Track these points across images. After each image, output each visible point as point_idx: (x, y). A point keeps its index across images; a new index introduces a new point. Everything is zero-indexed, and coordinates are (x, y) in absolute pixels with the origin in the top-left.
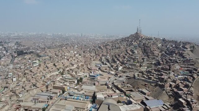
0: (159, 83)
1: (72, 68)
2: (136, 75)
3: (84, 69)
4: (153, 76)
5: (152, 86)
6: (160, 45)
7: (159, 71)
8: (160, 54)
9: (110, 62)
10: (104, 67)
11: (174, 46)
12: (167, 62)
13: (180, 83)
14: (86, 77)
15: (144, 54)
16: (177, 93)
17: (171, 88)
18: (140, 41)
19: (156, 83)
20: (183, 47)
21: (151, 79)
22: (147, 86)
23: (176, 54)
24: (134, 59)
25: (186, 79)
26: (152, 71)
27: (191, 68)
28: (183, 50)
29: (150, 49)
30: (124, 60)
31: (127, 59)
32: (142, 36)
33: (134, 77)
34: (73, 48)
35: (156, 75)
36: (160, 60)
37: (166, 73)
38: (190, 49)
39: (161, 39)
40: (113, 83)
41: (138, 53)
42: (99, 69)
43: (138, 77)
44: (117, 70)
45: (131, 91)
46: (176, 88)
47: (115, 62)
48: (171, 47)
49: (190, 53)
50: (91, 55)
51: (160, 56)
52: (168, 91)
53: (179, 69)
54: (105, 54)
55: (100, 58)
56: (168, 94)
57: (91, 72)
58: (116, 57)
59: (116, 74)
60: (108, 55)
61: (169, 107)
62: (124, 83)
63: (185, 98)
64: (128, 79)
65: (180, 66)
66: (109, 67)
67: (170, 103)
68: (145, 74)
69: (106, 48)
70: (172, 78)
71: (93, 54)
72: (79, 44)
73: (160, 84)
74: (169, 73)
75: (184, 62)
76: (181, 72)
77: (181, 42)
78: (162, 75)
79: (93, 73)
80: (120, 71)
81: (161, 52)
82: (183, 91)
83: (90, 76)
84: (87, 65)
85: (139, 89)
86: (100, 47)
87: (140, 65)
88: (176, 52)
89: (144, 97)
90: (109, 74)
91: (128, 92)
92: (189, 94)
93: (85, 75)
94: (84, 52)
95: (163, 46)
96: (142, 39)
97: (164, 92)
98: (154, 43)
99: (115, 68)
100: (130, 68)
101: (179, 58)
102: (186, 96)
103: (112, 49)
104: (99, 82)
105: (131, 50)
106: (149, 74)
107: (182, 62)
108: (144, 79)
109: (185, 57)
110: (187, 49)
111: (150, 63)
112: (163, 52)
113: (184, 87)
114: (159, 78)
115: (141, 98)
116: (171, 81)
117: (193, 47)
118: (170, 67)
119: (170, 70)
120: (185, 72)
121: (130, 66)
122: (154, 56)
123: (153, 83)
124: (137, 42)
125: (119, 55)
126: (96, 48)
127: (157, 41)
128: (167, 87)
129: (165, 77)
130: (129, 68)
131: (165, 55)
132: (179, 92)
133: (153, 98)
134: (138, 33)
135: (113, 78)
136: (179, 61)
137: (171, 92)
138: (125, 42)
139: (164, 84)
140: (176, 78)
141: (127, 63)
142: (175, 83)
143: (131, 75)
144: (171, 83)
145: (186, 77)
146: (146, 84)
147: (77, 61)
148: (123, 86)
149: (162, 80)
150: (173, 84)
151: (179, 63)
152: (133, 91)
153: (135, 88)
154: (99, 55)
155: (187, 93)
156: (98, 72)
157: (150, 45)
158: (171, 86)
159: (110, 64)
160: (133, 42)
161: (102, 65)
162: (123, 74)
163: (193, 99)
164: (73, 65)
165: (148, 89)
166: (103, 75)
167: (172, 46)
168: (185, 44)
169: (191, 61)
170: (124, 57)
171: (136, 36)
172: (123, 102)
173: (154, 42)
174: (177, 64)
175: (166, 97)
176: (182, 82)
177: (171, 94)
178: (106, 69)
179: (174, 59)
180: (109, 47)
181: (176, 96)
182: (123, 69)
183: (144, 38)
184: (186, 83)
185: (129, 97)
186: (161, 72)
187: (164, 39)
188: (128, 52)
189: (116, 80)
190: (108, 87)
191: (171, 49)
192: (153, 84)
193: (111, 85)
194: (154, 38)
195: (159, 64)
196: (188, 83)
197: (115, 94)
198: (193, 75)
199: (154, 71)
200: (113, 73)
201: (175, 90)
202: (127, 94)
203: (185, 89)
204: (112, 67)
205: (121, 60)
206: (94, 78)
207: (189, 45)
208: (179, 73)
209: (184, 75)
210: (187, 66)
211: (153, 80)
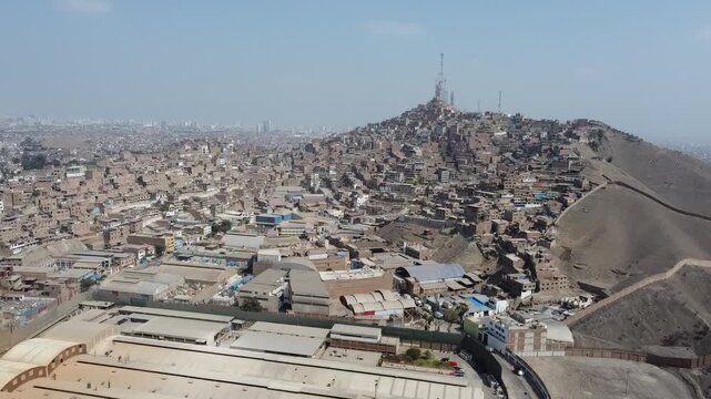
0: (463, 223)
1: (202, 196)
3: (243, 204)
4: (451, 207)
5: (444, 234)
6: (500, 134)
7: (470, 193)
8: (496, 159)
9: (334, 187)
10: (311, 200)
11: (545, 134)
14: (247, 223)
15: (444, 159)
17: (496, 234)
18: (440, 124)
19: (456, 225)
21: (443, 218)
22: (428, 237)
24: (409, 173)
26: (451, 194)
27: (568, 182)
28: (565, 143)
29: (468, 144)
30: (378, 177)
31: (387, 172)
32: (448, 109)
35: (461, 203)
37: (491, 196)
38: (587, 141)
39: (509, 116)
41: (426, 157)
42: (297, 204)
43: (408, 215)
44: (351, 204)
45: (378, 251)
46: (510, 234)
47: (348, 184)
48: (533, 140)
50: (277, 169)
51: (496, 166)
52: (484, 241)
53: (530, 185)
54: (323, 164)
55: (303, 178)
56: (482, 251)
58: (354, 170)
60: (333, 167)
61: (478, 279)
62: (362, 234)
65: (537, 177)
66: (327, 199)
67: (485, 272)
68: (429, 206)
69: (331, 149)
70: (501, 208)
71: (283, 167)
73: (464, 226)
74: (499, 196)
75: (551, 165)
76: (537, 192)
79: (270, 212)
80: (361, 207)
81: (501, 153)
82: (526, 237)
83: (258, 218)
84: (256, 193)
86: (310, 148)
87: (427, 190)
89: (414, 262)
90: (323, 216)
92: (541, 243)
93: (242, 217)
94: (254, 162)
95: (510, 136)
96: (447, 118)
97: (473, 244)
98: (482, 130)
99: (347, 200)
100: (393, 201)
103: (348, 151)
104: (279, 229)
105: (405, 146)
107: (545, 167)
108: (423, 218)
110: (578, 137)
111: (461, 184)
112: (508, 155)
113: (531, 229)
116: (499, 216)
117: (600, 134)
118: (503, 180)
119: (501, 187)
120: (549, 192)
121: (395, 195)
122: (476, 163)
123: (447, 227)
124: (429, 128)
125: (364, 164)
126: (298, 151)
127: (494, 122)
128: (484, 233)
129: (481, 204)
130: (390, 200)
134: (438, 101)
135: (332, 225)
137: (494, 244)
138: (393, 128)
139: (477, 223)
140: (519, 208)
141: (384, 184)
142: (510, 220)
144: (497, 221)
146: (426, 233)
147: (222, 178)
148: (357, 239)
149: (473, 214)
150: (503, 223)
154: (302, 169)
155: (536, 241)
156: (289, 211)
157: (469, 133)
158: (494, 228)
159: (333, 191)
160: (417, 128)
161: (306, 195)
162: (371, 217)
164: (204, 187)
166: (300, 218)
167: (539, 136)
170: (380, 169)
171: (431, 111)
173: (482, 123)
174: (529, 172)
175: (477, 259)
176: (532, 216)
177: (494, 249)
178: (317, 205)
180: (338, 145)
182: (371, 201)
183: (453, 116)
184: (540, 218)
186: (477, 194)
187: (518, 114)
188: (395, 153)
192: (447, 230)
194: (487, 113)
196: (545, 218)
198: (564, 195)
199: (456, 195)
203: (533, 232)
204: (338, 200)
205: (367, 177)
206: (272, 226)
207: (588, 127)
208: (529, 195)
209: (541, 200)
210: (556, 178)
211: (450, 219)
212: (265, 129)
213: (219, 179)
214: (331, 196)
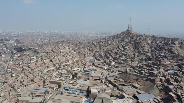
0: (150, 77)
1: (68, 63)
2: (128, 70)
3: (79, 65)
4: (144, 71)
5: (143, 80)
6: (150, 41)
7: (149, 66)
8: (150, 50)
9: (103, 58)
10: (97, 63)
11: (163, 42)
12: (157, 57)
13: (170, 78)
14: (81, 72)
15: (134, 50)
16: (167, 88)
17: (162, 83)
18: (131, 38)
19: (147, 77)
20: (172, 43)
21: (142, 74)
22: (138, 80)
23: (165, 50)
24: (125, 55)
25: (175, 74)
26: (143, 66)
27: (180, 63)
28: (172, 46)
29: (141, 45)
30: (116, 56)
31: (119, 55)
32: (133, 33)
33: (126, 72)
34: (68, 44)
35: (147, 69)
36: (150, 56)
37: (157, 68)
38: (178, 45)
39: (151, 35)
40: (106, 78)
41: (129, 49)
42: (93, 64)
43: (130, 72)
44: (110, 65)
45: (124, 85)
46: (166, 83)
47: (108, 58)
48: (160, 44)
49: (179, 49)
50: (86, 51)
51: (150, 52)
52: (158, 85)
53: (168, 64)
54: (98, 50)
55: (93, 54)
56: (158, 89)
57: (85, 67)
58: (109, 53)
59: (109, 69)
60: (101, 51)
61: (160, 100)
62: (116, 77)
63: (176, 92)
64: (120, 73)
65: (170, 61)
66: (102, 62)
67: (161, 96)
68: (137, 69)
69: (99, 45)
70: (162, 73)
71: (87, 50)
72: (74, 41)
73: (151, 79)
74: (160, 68)
75: (173, 57)
76: (171, 67)
77: (169, 38)
78: (152, 70)
79: (87, 68)
80: (113, 66)
81: (151, 48)
82: (173, 85)
83: (85, 71)
84: (81, 60)
85: (131, 84)
86: (93, 44)
87: (132, 60)
88: (165, 48)
89: (136, 91)
90: (102, 69)
91: (121, 86)
92: (179, 88)
93: (79, 70)
94: (79, 48)
95: (153, 42)
96: (133, 36)
97: (155, 86)
98: (144, 40)
99: (108, 63)
100: (122, 64)
101: (168, 54)
102: (176, 91)
103: (105, 46)
104: (92, 77)
105: (123, 46)
106: (140, 69)
107: (172, 57)
108: (135, 74)
109: (174, 52)
110: (176, 44)
111: (141, 58)
112: (153, 48)
113: (174, 82)
114: (150, 73)
115: (133, 92)
116: (161, 76)
117: (182, 43)
118: (160, 62)
119: (160, 65)
120: (175, 66)
121: (122, 62)
122: (145, 51)
123: (144, 77)
124: (128, 39)
125: (111, 51)
126: (90, 45)
127: (147, 38)
128: (158, 82)
129: (155, 72)
130: (121, 63)
131: (155, 51)
132: (169, 86)
133: (144, 92)
134: (129, 31)
135: (106, 73)
136: (169, 56)
137: (162, 86)
138: (117, 39)
139: (155, 78)
140: (166, 72)
141: (119, 59)
142: (165, 77)
143: (123, 69)
144: (161, 78)
145: (176, 72)
146: (137, 79)
147: (73, 57)
148: (116, 80)
149: (153, 75)
150: (164, 79)
151: (169, 58)
152: (125, 85)
153: (127, 82)
154: (93, 51)
155: (177, 87)
156: (92, 67)
157: (141, 41)
158: (161, 80)
159: (103, 59)
160: (124, 39)
161: (96, 61)
162: (115, 69)
163: (182, 93)
164: (68, 61)
165: (139, 84)
166: (96, 70)
167: (161, 42)
168: (174, 40)
169: (180, 56)
170: (116, 53)
171: (128, 33)
172: (116, 96)
173: (144, 38)
174: (167, 59)
175: (157, 92)
176: (172, 76)
177: (162, 88)
178: (99, 64)
179: (164, 54)
180: (102, 43)
181: (167, 90)
182: (115, 64)
183: (134, 35)
184: (176, 77)
185: (121, 91)
186: (152, 67)
187: (154, 35)
188: (120, 48)
189: (109, 74)
190: (102, 82)
191: (161, 45)
192: (144, 79)
193: (104, 80)
194: (144, 35)
195: (149, 59)
196: (177, 77)
197: (109, 89)
198: (182, 69)
199: (145, 66)
200: (106, 68)
201: (166, 84)
202: (119, 88)
203: (175, 83)
204: (105, 63)
205: (113, 55)
206: (88, 73)
207: (178, 41)
208: (169, 68)
209: (173, 70)
210: (176, 61)
211: (144, 75)
212: (76, 33)
213: (72, 57)
214: (103, 62)
